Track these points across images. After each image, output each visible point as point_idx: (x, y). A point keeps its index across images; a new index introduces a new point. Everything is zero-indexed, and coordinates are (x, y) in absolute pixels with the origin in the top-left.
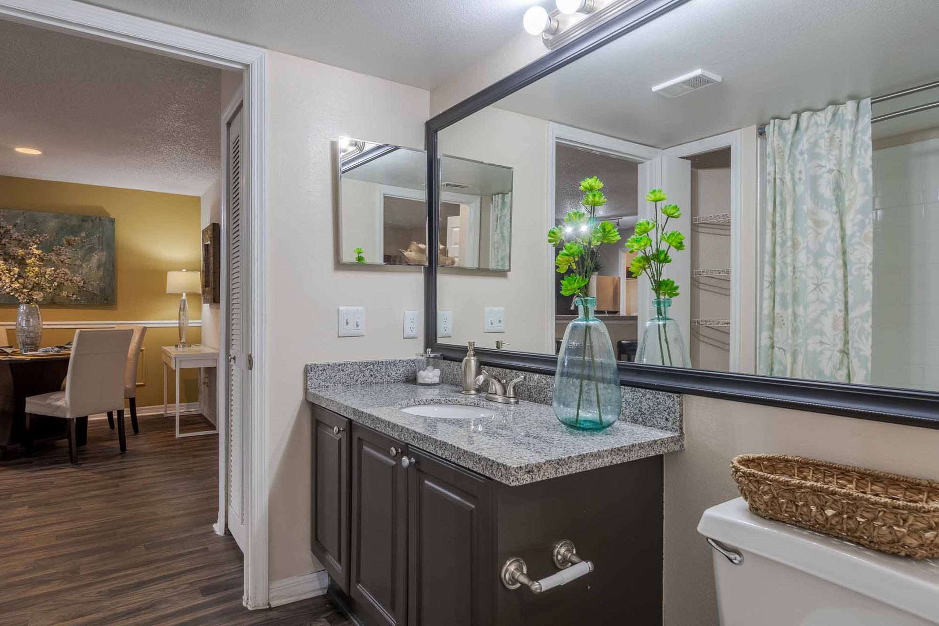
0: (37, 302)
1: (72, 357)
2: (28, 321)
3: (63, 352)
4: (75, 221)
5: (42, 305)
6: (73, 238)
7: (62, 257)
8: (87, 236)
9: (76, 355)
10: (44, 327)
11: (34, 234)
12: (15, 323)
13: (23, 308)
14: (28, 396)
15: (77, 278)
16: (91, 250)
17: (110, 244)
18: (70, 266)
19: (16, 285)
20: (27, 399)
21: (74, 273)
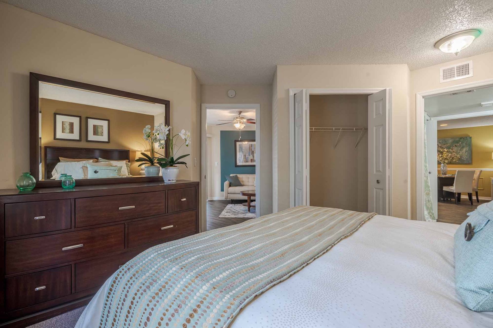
0: (446, 163)
1: (455, 177)
2: (443, 168)
3: (453, 176)
4: (458, 139)
5: (447, 164)
6: (457, 144)
7: (453, 150)
8: (462, 143)
9: (456, 177)
10: (448, 170)
11: (445, 144)
12: (440, 169)
13: (442, 165)
14: (444, 186)
15: (458, 156)
16: (463, 147)
17: (470, 145)
18: (456, 152)
19: (441, 159)
20: (444, 187)
21: (457, 154)
